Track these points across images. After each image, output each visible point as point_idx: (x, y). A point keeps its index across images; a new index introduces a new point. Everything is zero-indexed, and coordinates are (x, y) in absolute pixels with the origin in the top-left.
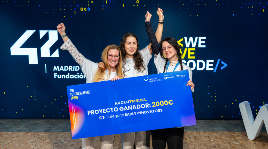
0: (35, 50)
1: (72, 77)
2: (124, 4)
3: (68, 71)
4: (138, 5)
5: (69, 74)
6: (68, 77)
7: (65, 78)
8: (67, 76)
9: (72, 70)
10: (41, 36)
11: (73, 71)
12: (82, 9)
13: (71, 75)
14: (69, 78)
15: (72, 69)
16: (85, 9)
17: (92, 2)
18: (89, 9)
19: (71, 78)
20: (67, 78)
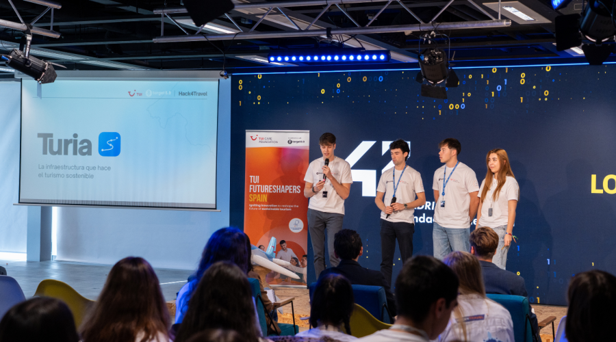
0: (373, 173)
1: (429, 220)
2: (522, 98)
3: (423, 211)
4: (546, 99)
5: (424, 214)
6: (422, 220)
7: (417, 221)
8: (421, 218)
9: (429, 209)
10: (384, 151)
11: (431, 210)
12: (451, 107)
13: (428, 218)
14: (424, 221)
15: (431, 207)
16: (457, 107)
17: (469, 94)
18: (463, 106)
19: (428, 222)
20: (421, 222)
